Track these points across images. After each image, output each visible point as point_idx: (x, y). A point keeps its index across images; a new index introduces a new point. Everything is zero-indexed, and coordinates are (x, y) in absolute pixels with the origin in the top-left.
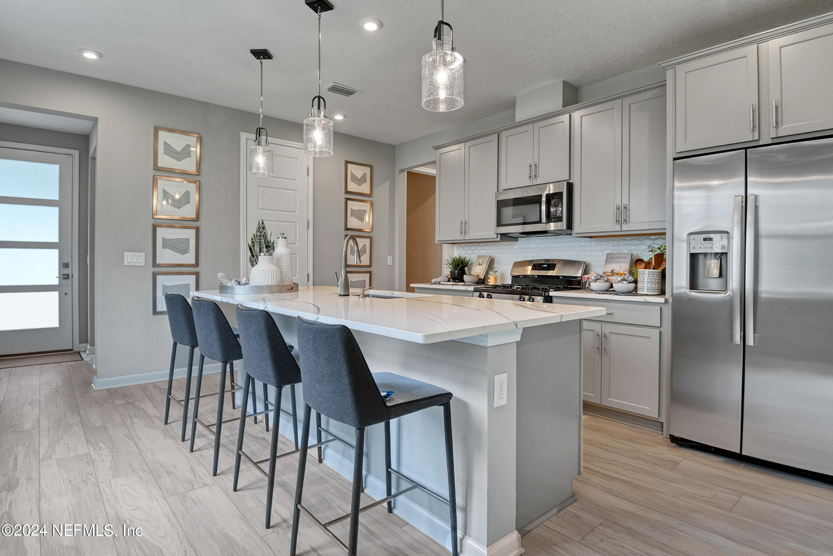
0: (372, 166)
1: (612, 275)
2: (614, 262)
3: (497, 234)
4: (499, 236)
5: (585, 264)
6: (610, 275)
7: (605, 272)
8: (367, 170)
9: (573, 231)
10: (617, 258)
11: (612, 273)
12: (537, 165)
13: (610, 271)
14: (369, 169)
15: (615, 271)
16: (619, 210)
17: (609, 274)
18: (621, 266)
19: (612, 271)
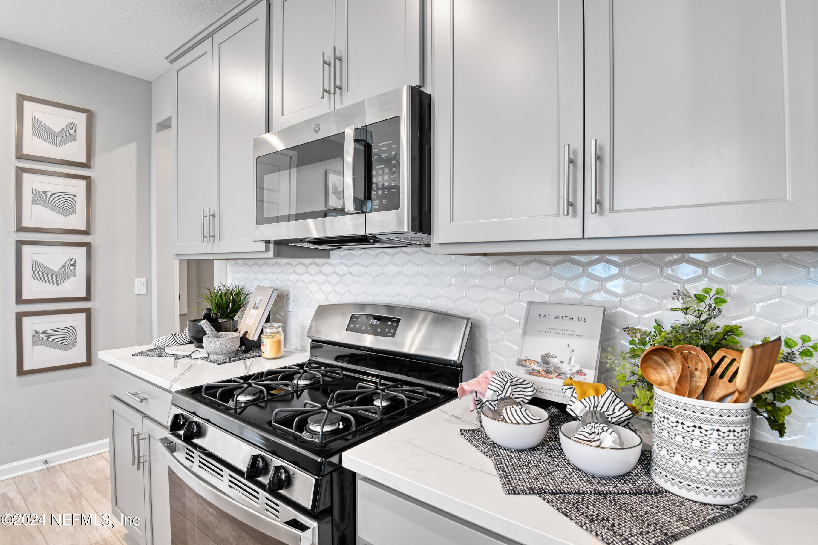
0: (90, 111)
1: (547, 372)
2: (549, 331)
3: (268, 242)
4: (272, 246)
5: (469, 325)
6: (539, 372)
7: (525, 361)
8: (81, 119)
9: (431, 236)
10: (557, 317)
11: (545, 367)
12: (345, 59)
13: (540, 360)
14: (84, 116)
15: (553, 361)
16: (575, 167)
17: (536, 367)
18: (572, 348)
19: (545, 360)
